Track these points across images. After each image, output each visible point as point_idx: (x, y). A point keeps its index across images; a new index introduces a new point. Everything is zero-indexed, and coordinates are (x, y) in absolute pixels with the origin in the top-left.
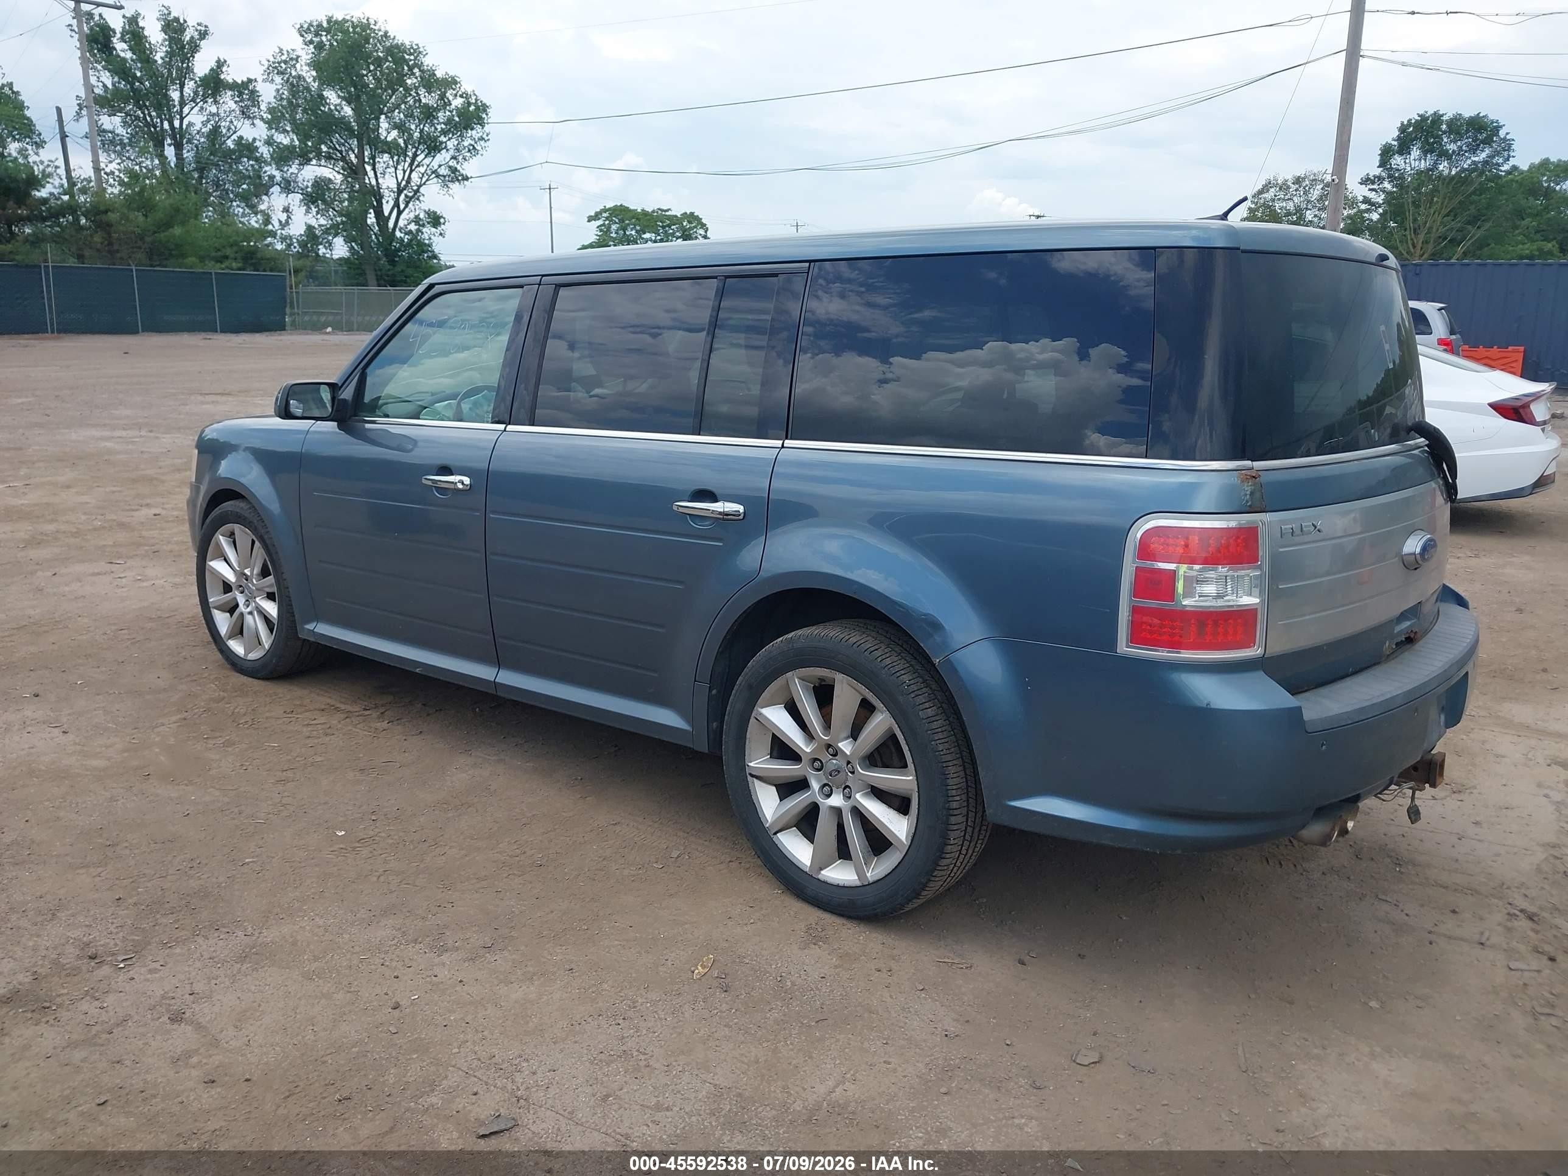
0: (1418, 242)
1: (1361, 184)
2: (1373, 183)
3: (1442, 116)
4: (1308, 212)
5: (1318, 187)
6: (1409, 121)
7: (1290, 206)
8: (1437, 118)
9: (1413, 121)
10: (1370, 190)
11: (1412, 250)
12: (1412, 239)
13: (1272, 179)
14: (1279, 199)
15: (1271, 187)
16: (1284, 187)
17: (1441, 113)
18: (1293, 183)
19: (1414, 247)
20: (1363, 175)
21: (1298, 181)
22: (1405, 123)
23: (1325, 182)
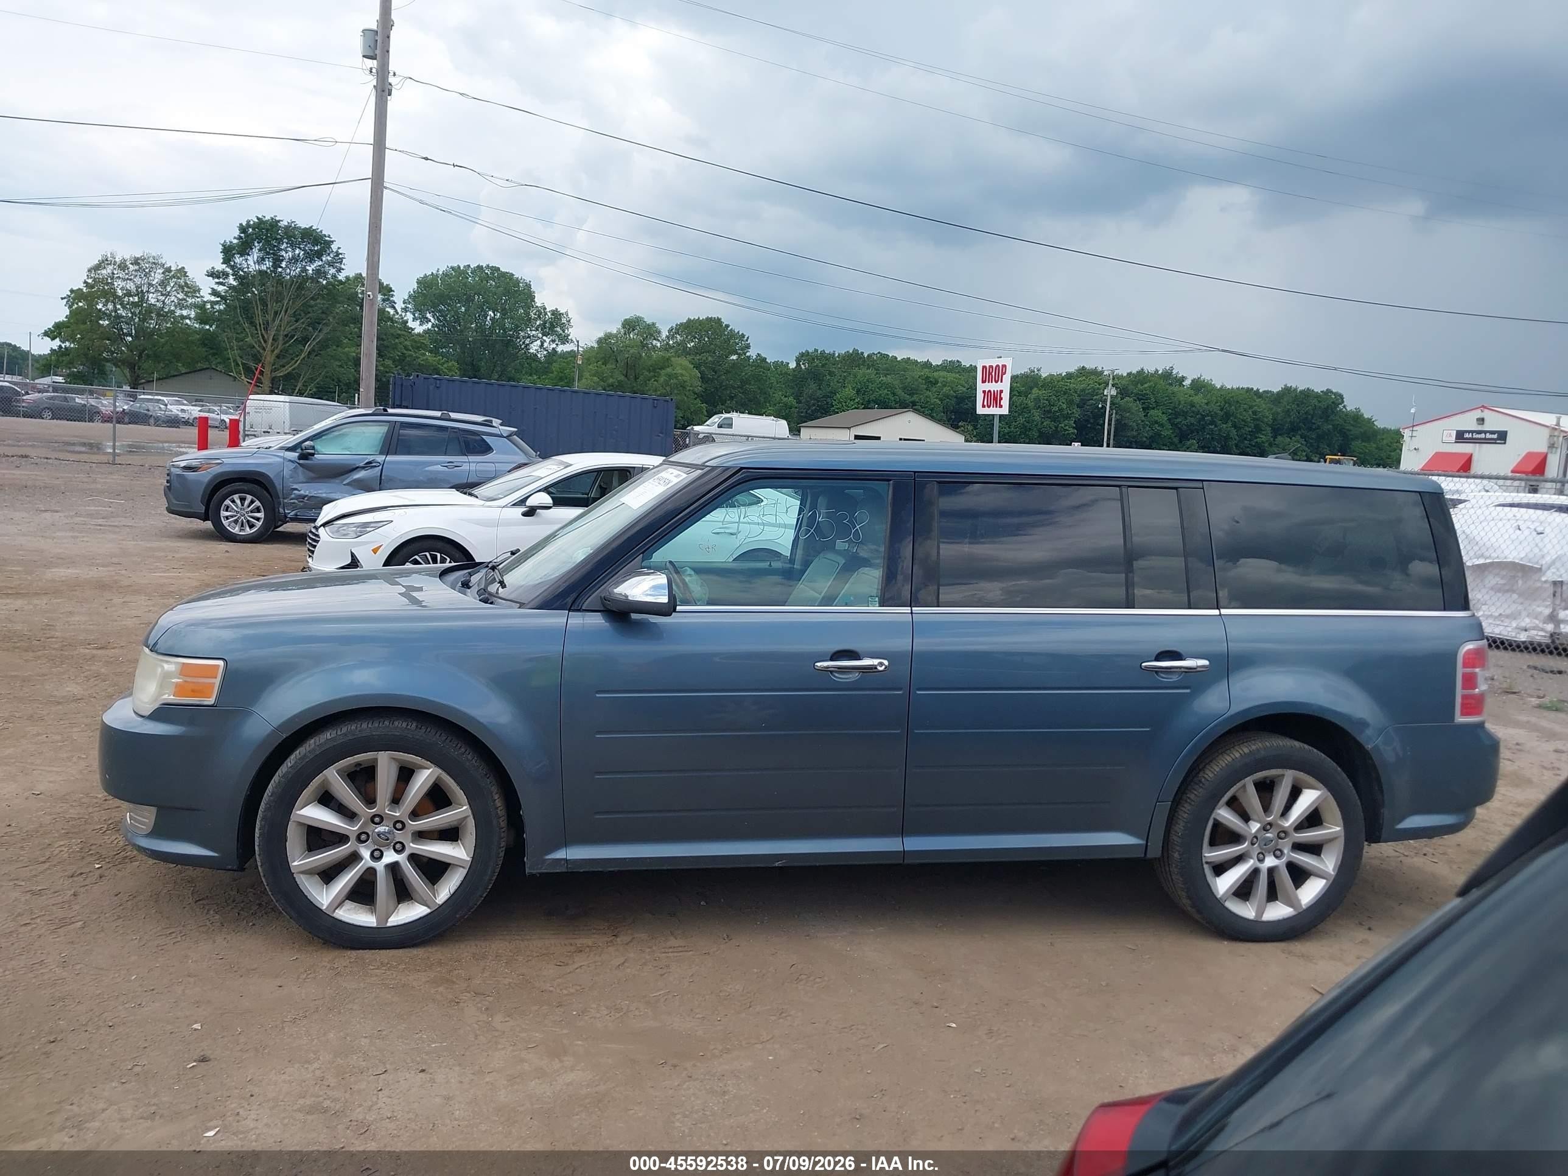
0: (268, 339)
1: (208, 276)
2: (219, 278)
3: (279, 221)
4: (151, 295)
5: (158, 271)
6: (248, 222)
7: (131, 286)
8: (274, 224)
9: (252, 223)
10: (217, 283)
11: (264, 345)
12: (262, 335)
13: (109, 255)
14: (119, 278)
15: (108, 264)
16: (123, 266)
17: (277, 219)
18: (132, 264)
19: (265, 342)
20: (209, 268)
21: (136, 262)
22: (244, 224)
23: (165, 266)
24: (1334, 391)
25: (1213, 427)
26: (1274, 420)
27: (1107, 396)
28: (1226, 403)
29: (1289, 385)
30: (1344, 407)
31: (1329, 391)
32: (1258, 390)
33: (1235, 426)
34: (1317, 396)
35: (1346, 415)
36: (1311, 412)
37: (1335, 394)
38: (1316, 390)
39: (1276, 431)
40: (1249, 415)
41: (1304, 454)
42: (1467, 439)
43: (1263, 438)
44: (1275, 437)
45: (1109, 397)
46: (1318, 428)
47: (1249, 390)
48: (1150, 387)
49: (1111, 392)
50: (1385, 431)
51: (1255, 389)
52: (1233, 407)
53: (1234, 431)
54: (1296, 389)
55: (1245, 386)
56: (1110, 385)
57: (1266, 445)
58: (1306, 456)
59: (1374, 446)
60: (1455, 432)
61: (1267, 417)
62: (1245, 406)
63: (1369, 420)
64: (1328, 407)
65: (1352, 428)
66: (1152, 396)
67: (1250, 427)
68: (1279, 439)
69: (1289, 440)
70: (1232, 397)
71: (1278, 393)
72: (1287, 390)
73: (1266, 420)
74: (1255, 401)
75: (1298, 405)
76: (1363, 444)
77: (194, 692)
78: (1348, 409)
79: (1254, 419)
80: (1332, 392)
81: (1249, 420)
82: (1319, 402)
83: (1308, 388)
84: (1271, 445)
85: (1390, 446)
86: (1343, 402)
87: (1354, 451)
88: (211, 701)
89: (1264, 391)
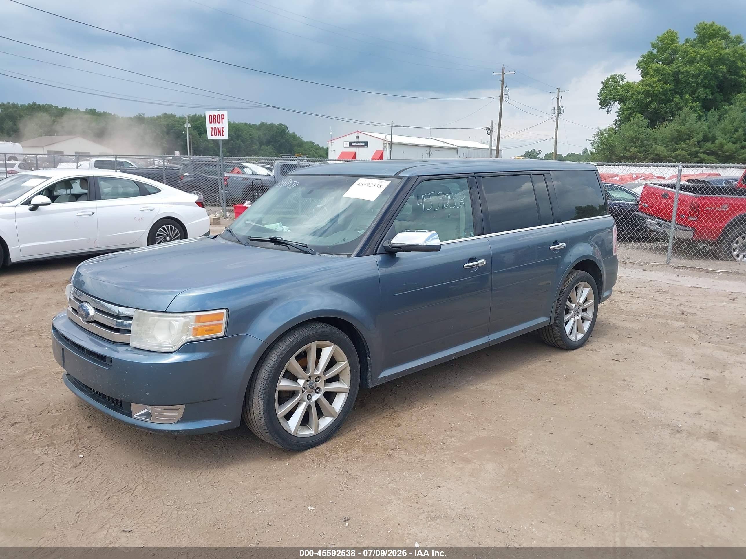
24: (283, 124)
25: (232, 142)
26: (259, 138)
27: (186, 128)
28: (236, 130)
29: (263, 122)
30: (288, 131)
31: (281, 124)
32: (250, 124)
33: (242, 141)
34: (276, 126)
35: (290, 135)
36: (275, 134)
37: (284, 125)
38: (275, 124)
39: (261, 144)
40: (248, 136)
41: (275, 153)
42: (353, 145)
43: (255, 147)
44: (261, 146)
45: (187, 128)
46: (279, 141)
47: (246, 124)
48: (200, 123)
49: (188, 125)
50: (307, 142)
51: (248, 123)
52: (240, 132)
53: (242, 144)
54: (266, 124)
55: (244, 122)
56: (187, 122)
57: (257, 150)
58: (275, 154)
59: (303, 149)
60: (348, 143)
61: (256, 137)
62: (246, 132)
63: (299, 137)
64: (282, 132)
65: (292, 141)
66: (202, 128)
67: (249, 142)
68: (263, 147)
69: (267, 147)
70: (239, 127)
71: (259, 125)
72: (263, 124)
73: (255, 138)
74: (249, 129)
75: (269, 131)
76: (298, 148)
77: (211, 331)
78: (290, 133)
79: (251, 138)
80: (282, 125)
81: (248, 138)
82: (278, 129)
83: (272, 123)
84: (259, 150)
85: (309, 149)
86: (287, 129)
87: (295, 152)
88: (222, 334)
89: (253, 125)
